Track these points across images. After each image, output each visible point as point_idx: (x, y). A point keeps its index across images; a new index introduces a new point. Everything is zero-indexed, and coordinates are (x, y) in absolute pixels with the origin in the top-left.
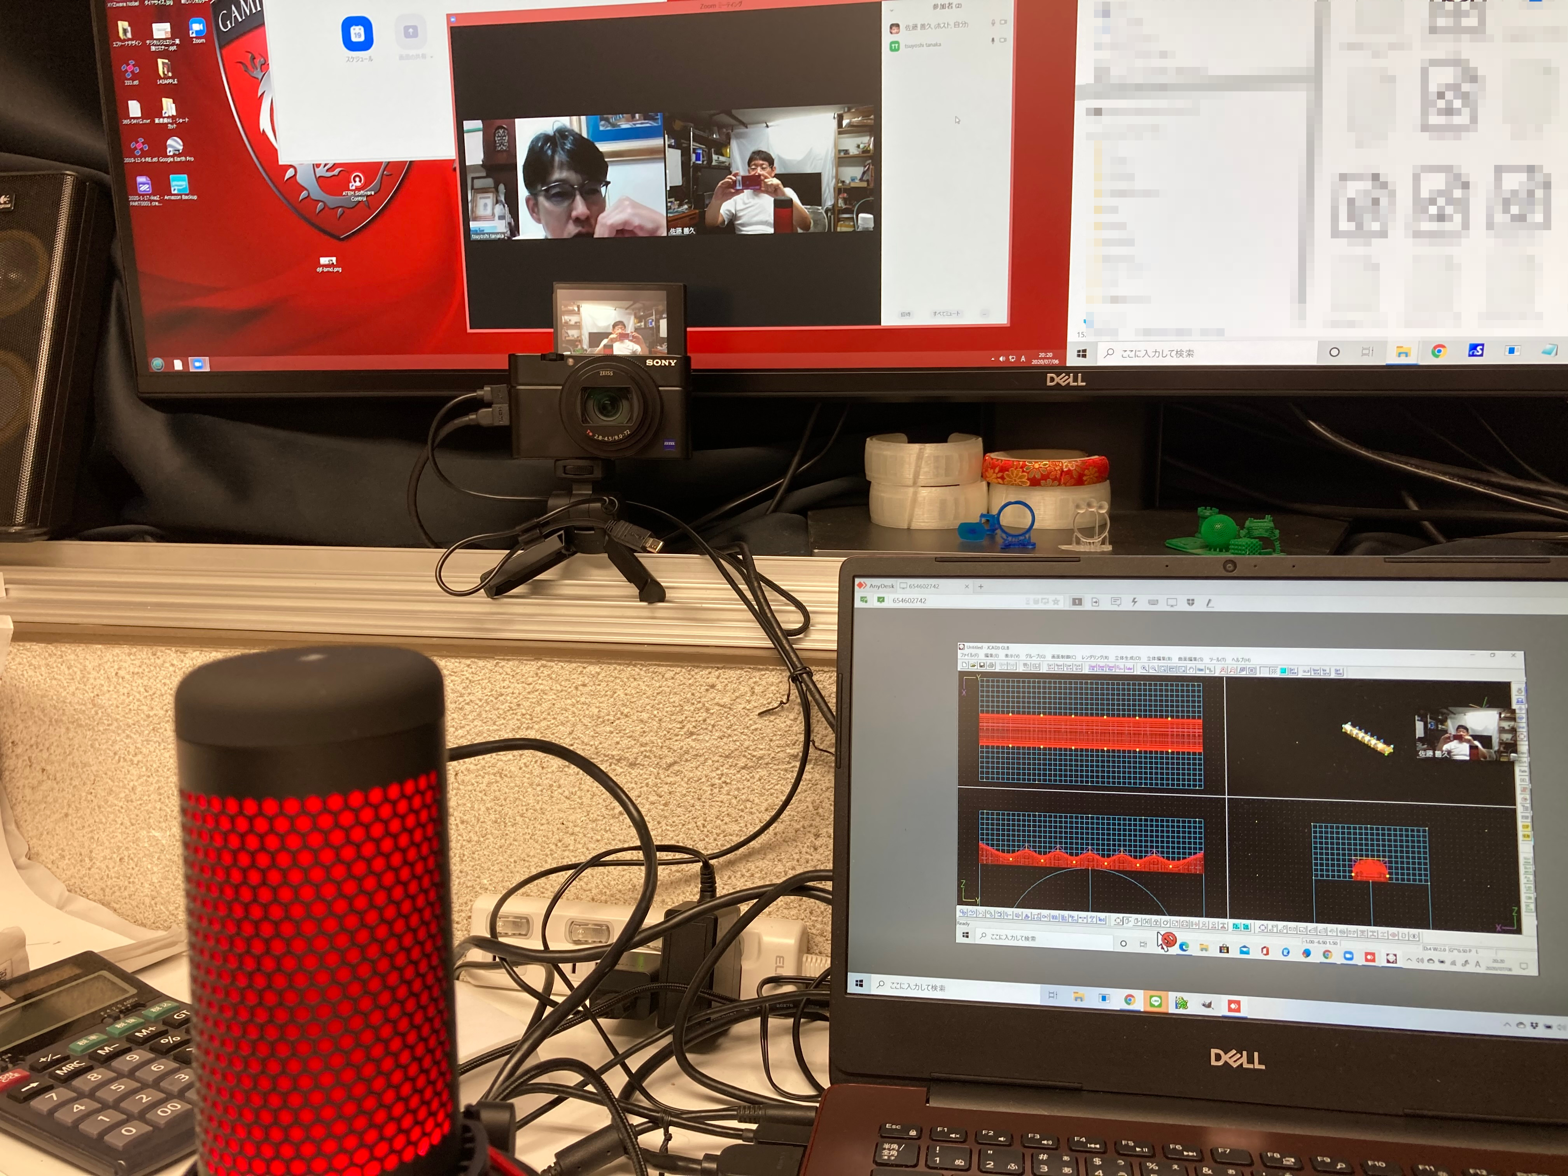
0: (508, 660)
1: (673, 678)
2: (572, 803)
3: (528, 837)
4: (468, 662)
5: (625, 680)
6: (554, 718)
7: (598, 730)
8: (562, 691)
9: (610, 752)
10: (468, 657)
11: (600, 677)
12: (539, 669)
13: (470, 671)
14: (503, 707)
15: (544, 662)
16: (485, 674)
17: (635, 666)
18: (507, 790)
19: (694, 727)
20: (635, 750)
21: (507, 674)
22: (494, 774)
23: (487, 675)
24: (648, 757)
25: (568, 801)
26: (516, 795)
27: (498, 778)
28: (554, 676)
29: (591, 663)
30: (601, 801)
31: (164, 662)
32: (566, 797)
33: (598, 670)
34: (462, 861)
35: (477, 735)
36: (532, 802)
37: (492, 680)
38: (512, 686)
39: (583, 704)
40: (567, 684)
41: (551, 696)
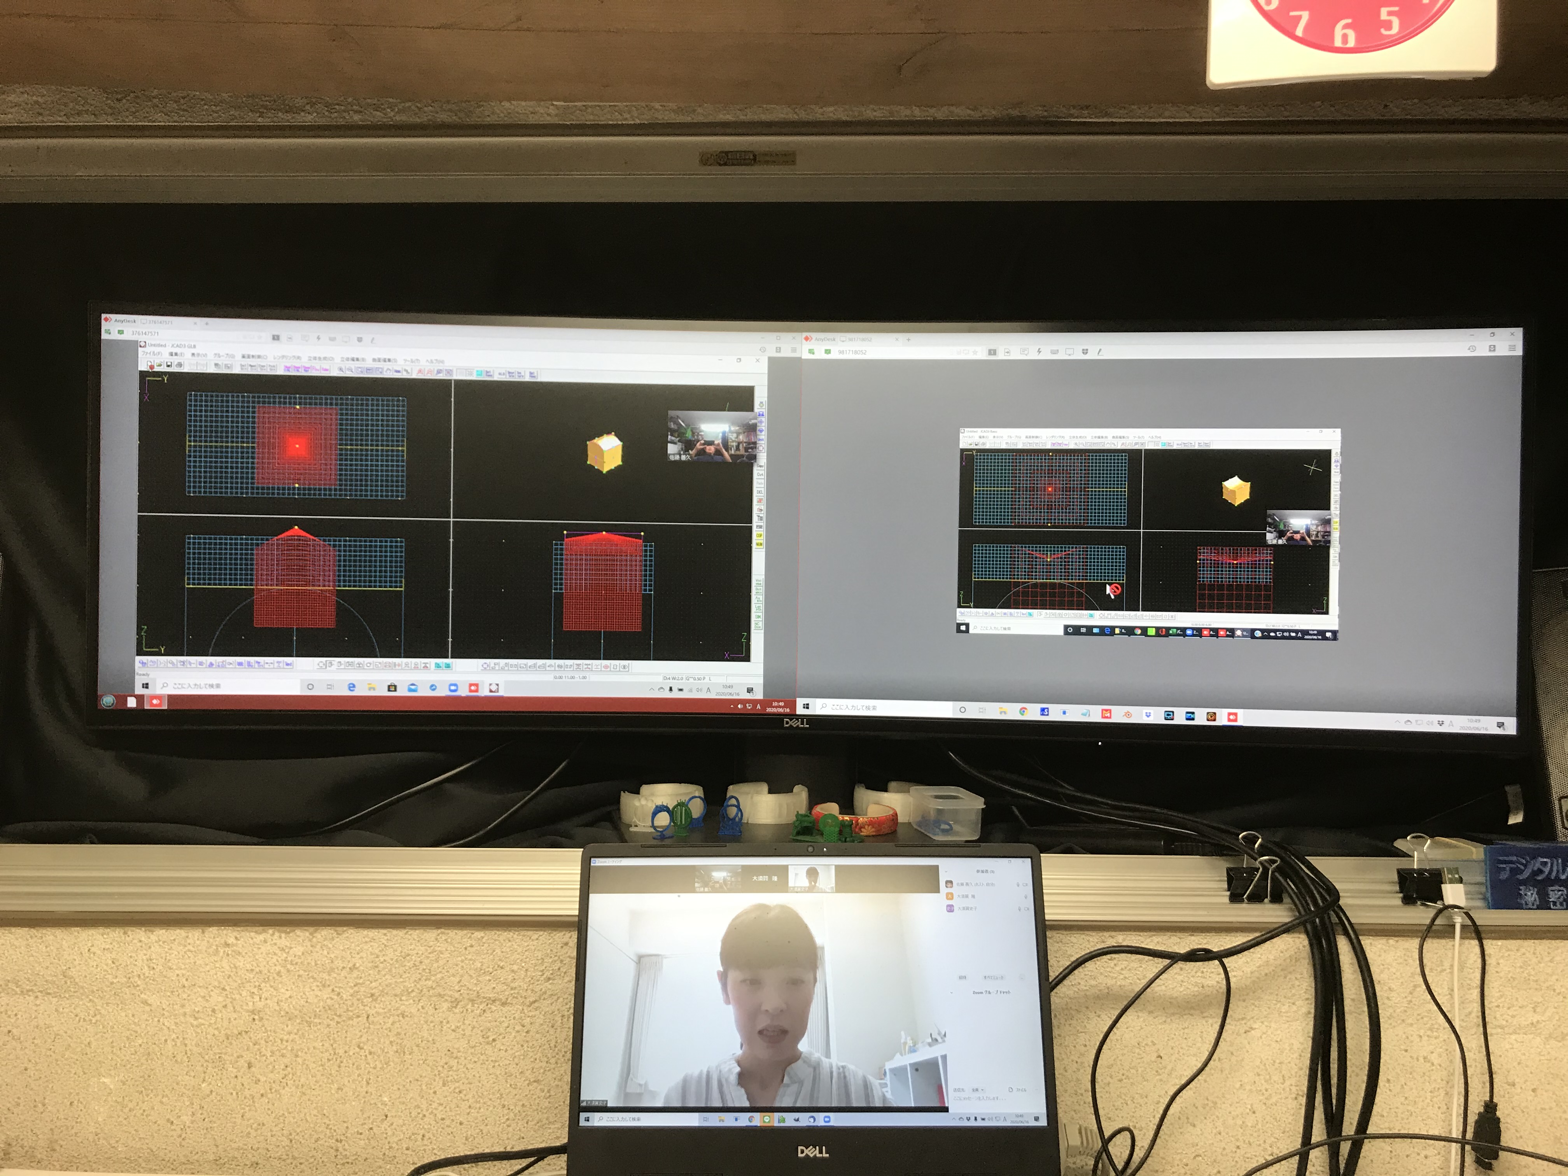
0: (416, 930)
1: (537, 939)
2: (457, 1034)
3: (422, 1062)
4: (385, 931)
5: (502, 941)
6: (448, 972)
7: (480, 979)
8: (455, 951)
9: (488, 995)
11: (484, 940)
13: (386, 938)
14: (409, 964)
15: (443, 930)
16: (397, 940)
17: (510, 931)
18: (407, 1027)
19: (552, 974)
20: (507, 993)
21: (414, 939)
22: (398, 1016)
23: (399, 941)
24: (517, 998)
25: (454, 1033)
26: (414, 1031)
27: (401, 1018)
28: (449, 940)
29: (478, 930)
30: (479, 1032)
31: (133, 939)
32: (453, 1030)
33: (482, 935)
34: (368, 1083)
35: (387, 986)
36: (426, 1035)
37: (402, 944)
38: (417, 948)
39: (470, 960)
40: (459, 946)
41: (447, 955)
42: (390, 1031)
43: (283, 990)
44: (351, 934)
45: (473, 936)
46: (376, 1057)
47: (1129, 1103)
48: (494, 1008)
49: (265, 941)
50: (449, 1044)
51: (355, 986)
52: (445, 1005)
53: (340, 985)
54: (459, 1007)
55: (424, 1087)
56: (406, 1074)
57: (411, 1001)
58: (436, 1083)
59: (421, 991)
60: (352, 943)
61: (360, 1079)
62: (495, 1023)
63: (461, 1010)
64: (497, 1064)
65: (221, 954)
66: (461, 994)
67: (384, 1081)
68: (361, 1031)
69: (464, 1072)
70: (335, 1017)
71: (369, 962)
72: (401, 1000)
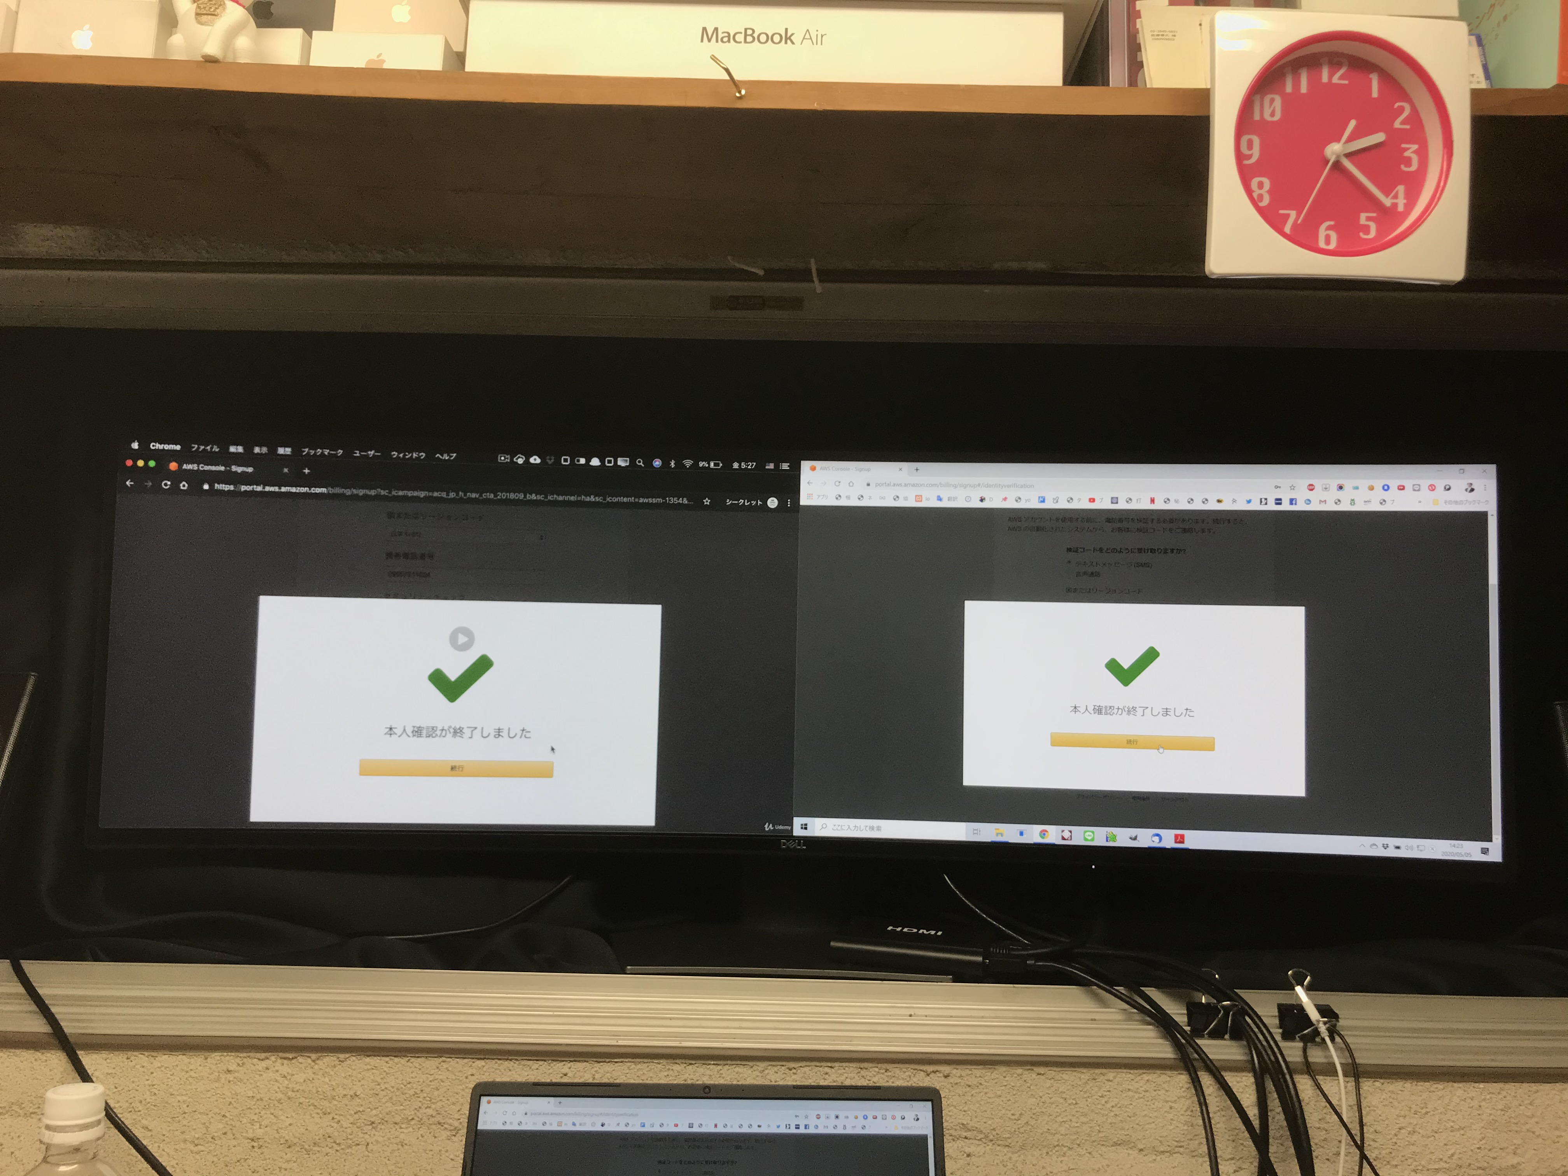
4: (387, 1059)
5: (503, 1070)
6: (448, 1100)
8: (455, 1080)
11: (485, 1069)
12: (440, 1064)
13: (388, 1065)
14: (410, 1092)
15: (444, 1059)
16: (398, 1068)
17: (511, 1060)
18: (406, 1156)
21: (416, 1067)
22: (397, 1144)
23: (401, 1069)
26: (413, 1160)
27: (400, 1147)
28: (450, 1069)
29: (479, 1059)
31: (136, 1064)
35: (387, 1114)
36: (424, 1164)
37: (404, 1073)
38: (418, 1076)
40: (460, 1074)
41: (448, 1083)
42: (389, 1160)
43: (282, 1118)
44: (354, 1061)
49: (267, 1069)
51: (355, 1113)
52: (445, 1134)
53: (340, 1113)
57: (411, 1129)
59: (421, 1119)
65: (223, 1080)
68: (359, 1159)
70: (334, 1144)
72: (401, 1128)
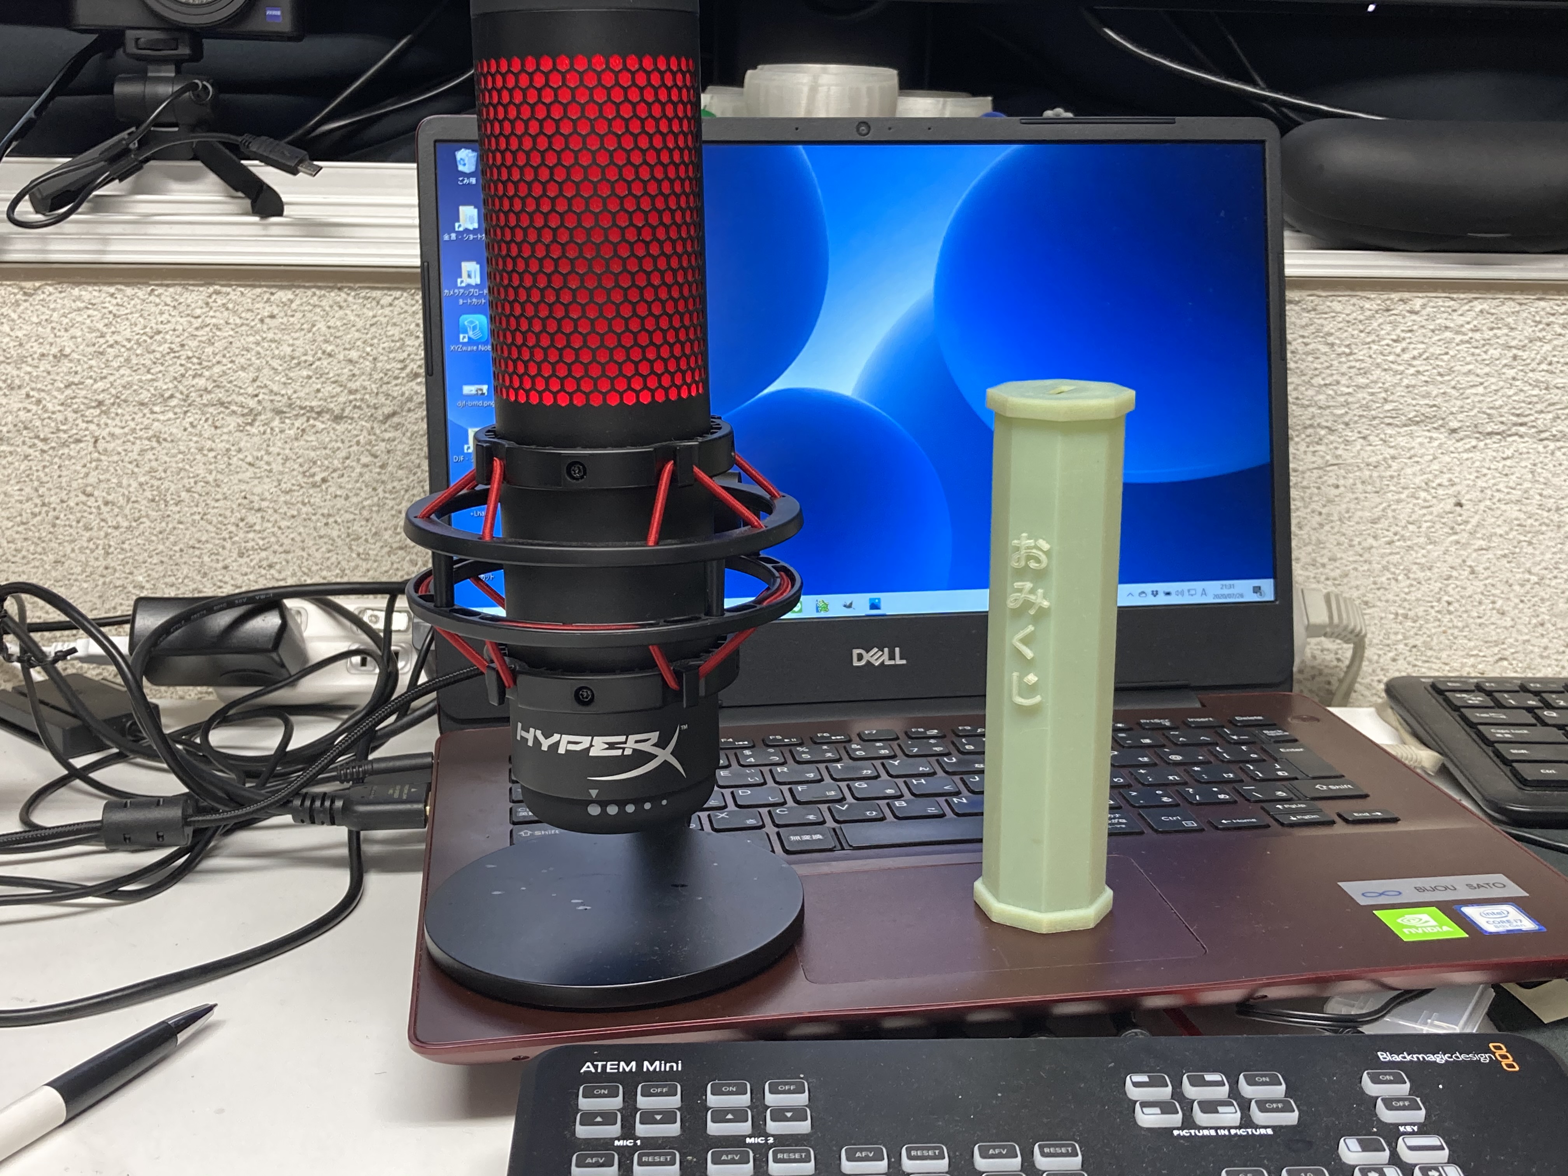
0: (168, 286)
1: (391, 305)
2: (257, 471)
3: (197, 517)
4: (112, 290)
5: (328, 308)
6: (232, 362)
7: (291, 375)
8: (242, 325)
9: (307, 403)
10: (111, 284)
11: (294, 306)
14: (161, 349)
15: (217, 287)
16: (135, 306)
17: (340, 289)
18: (168, 459)
20: (342, 399)
21: (166, 305)
22: (149, 439)
23: (139, 307)
24: (359, 407)
25: (251, 469)
26: (180, 465)
27: (155, 444)
28: (230, 306)
29: (281, 288)
30: (296, 466)
32: (250, 464)
33: (291, 297)
34: (107, 553)
35: (124, 387)
36: (202, 472)
37: (146, 314)
38: (173, 320)
39: (271, 341)
40: (249, 315)
41: (227, 332)
42: (137, 466)
44: (50, 294)
45: (272, 298)
46: (116, 510)
47: (1400, 578)
48: (320, 426)
50: (243, 487)
51: (66, 387)
52: (233, 422)
53: (39, 386)
54: (257, 424)
55: (206, 559)
56: (172, 539)
57: (171, 415)
58: (226, 552)
59: (187, 396)
60: (54, 310)
61: (91, 545)
62: (324, 452)
63: (262, 429)
64: (331, 520)
66: (259, 402)
67: (136, 550)
68: (84, 466)
69: (274, 534)
70: (36, 441)
71: (88, 346)
72: (152, 412)
